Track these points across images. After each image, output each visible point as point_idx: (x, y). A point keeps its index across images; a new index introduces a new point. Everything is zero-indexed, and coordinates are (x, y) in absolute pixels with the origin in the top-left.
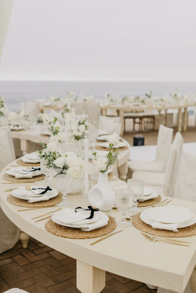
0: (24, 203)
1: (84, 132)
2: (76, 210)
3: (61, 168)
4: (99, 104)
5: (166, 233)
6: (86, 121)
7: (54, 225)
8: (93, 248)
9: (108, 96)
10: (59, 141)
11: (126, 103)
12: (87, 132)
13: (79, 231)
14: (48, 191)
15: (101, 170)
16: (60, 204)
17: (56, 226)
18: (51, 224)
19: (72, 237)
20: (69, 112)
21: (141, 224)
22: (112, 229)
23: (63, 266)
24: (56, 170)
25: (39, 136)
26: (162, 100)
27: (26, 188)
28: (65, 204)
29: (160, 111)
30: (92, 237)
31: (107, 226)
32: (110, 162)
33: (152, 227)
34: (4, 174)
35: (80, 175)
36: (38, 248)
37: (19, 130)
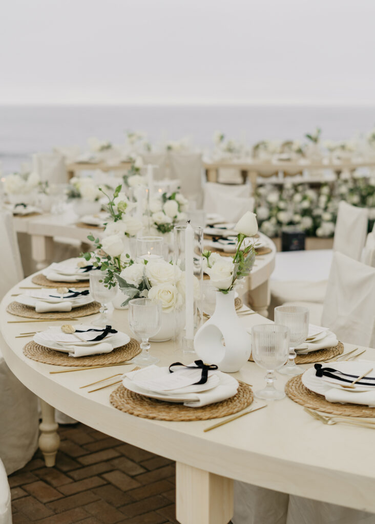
0: (61, 358)
1: (176, 217)
2: (172, 368)
3: (135, 287)
4: (200, 156)
5: (353, 410)
6: (178, 193)
7: (129, 397)
8: (210, 436)
9: (222, 138)
10: (126, 234)
11: (263, 155)
12: (181, 217)
13: (178, 407)
14: (110, 334)
15: (221, 288)
16: (135, 360)
17: (131, 398)
18: (121, 395)
19: (167, 418)
20: (140, 174)
21: (304, 394)
22: (246, 404)
23: (134, 502)
24: (126, 290)
25: (74, 227)
26: (343, 147)
27: (62, 328)
28: (146, 359)
29: (338, 173)
30: (207, 417)
31: (235, 398)
32: (239, 271)
33: (326, 399)
34: (11, 304)
35: (177, 300)
36: (78, 466)
37: (27, 215)
